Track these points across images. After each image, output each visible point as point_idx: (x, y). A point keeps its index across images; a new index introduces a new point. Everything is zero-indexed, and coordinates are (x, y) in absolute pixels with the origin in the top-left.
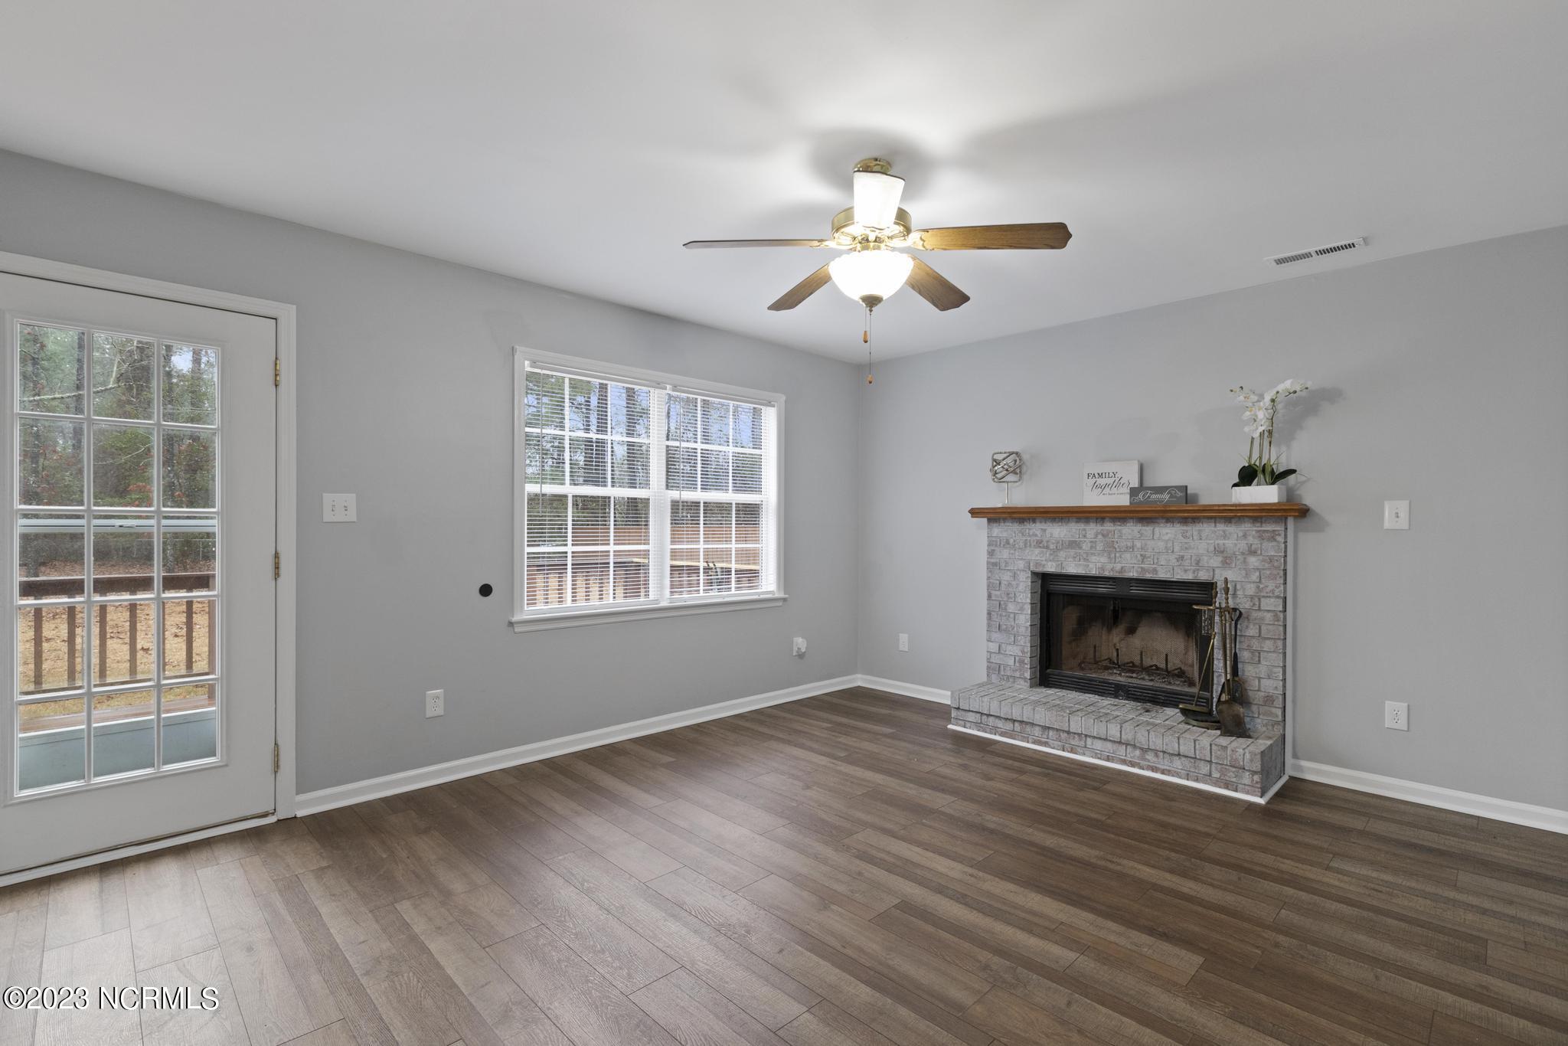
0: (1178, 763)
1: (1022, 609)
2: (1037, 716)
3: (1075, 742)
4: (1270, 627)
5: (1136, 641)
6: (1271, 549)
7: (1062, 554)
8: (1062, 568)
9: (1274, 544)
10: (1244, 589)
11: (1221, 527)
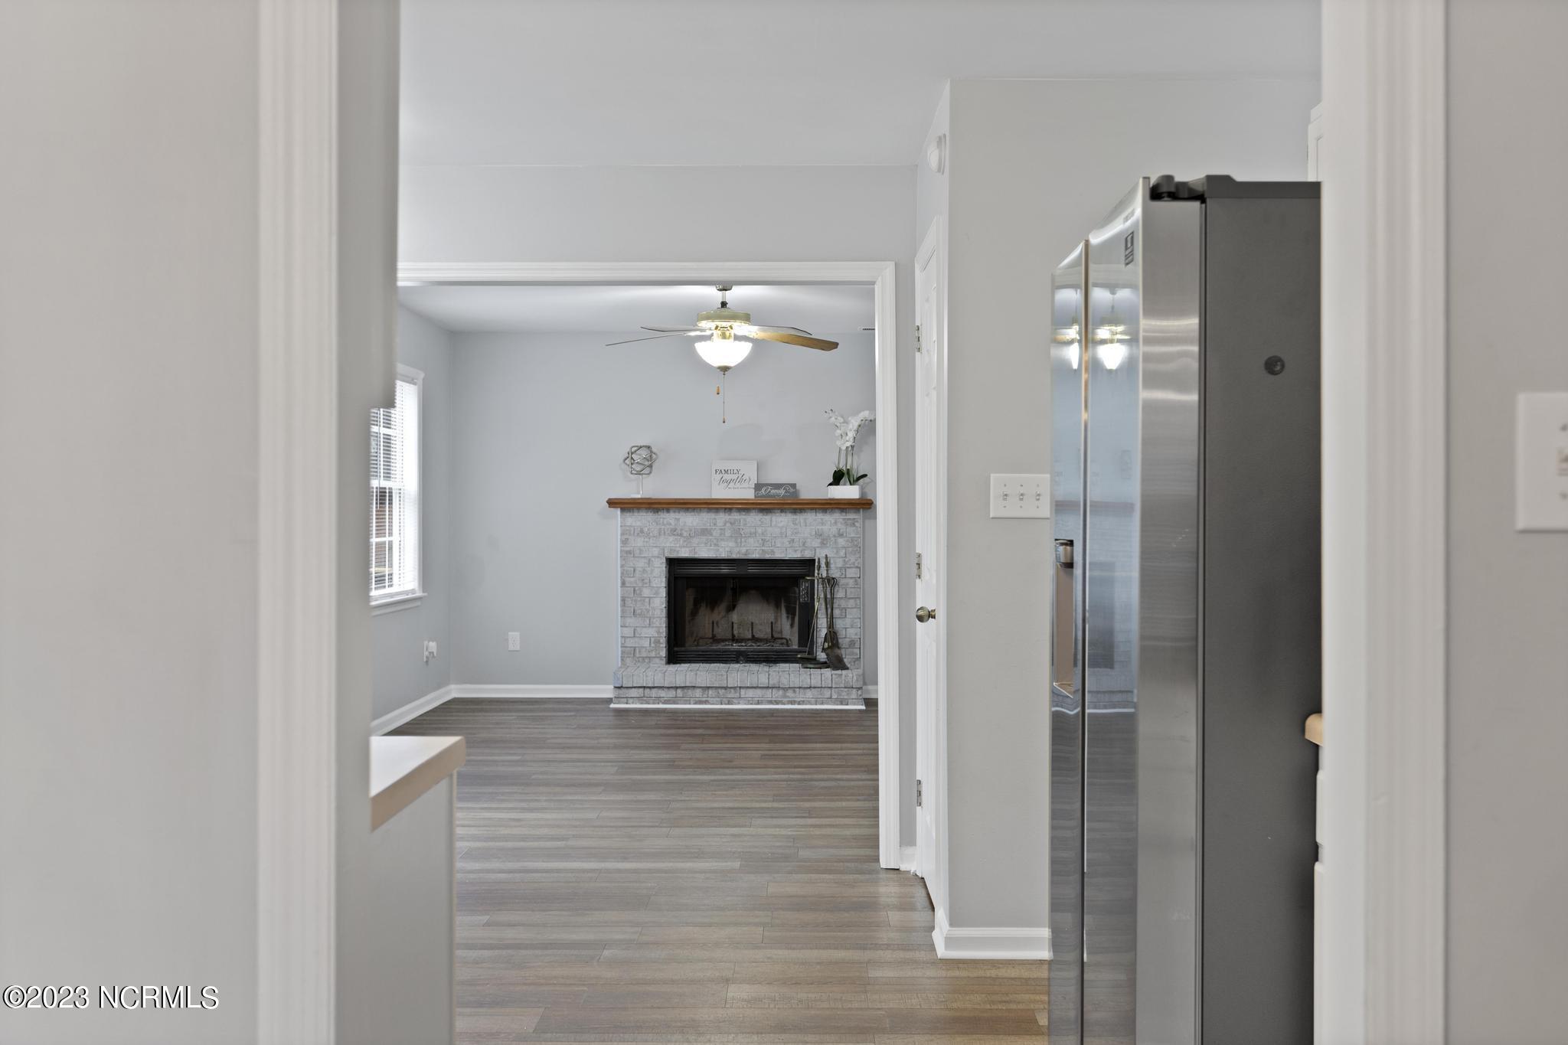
0: (809, 694)
1: (657, 593)
2: (699, 680)
3: (732, 694)
4: (853, 590)
5: (735, 617)
6: (851, 532)
7: (695, 541)
8: (695, 553)
9: (854, 528)
10: (835, 563)
11: (820, 516)
